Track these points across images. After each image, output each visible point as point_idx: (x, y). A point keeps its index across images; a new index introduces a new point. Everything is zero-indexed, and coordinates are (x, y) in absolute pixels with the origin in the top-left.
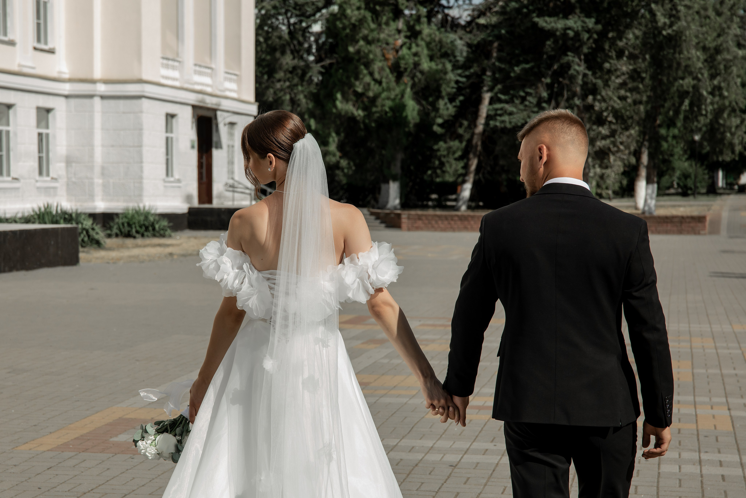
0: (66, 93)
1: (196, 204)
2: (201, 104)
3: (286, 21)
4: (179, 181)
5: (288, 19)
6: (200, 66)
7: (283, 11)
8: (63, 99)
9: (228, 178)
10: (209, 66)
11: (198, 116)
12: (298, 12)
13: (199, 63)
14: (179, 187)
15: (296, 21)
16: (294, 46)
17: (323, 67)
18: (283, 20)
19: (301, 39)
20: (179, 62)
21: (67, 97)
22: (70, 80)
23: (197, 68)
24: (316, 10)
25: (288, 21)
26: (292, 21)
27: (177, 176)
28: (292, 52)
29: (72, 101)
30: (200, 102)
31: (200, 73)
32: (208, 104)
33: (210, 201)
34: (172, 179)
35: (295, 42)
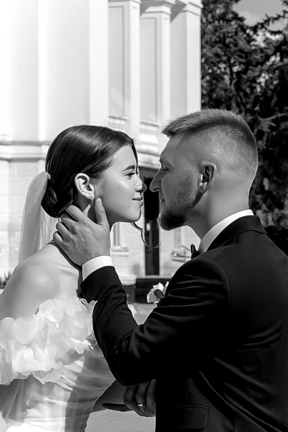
0: (9, 156)
1: (143, 275)
2: (148, 166)
3: (228, 71)
4: (126, 250)
5: (231, 66)
6: (146, 124)
7: (224, 58)
8: (6, 163)
9: (175, 247)
10: (155, 124)
11: (144, 178)
12: (244, 60)
13: (145, 121)
14: (127, 256)
15: (240, 69)
16: (241, 99)
17: (273, 121)
18: (225, 69)
19: (248, 90)
20: (125, 120)
21: (9, 160)
22: (14, 143)
23: (144, 127)
24: (264, 57)
25: (231, 70)
26: (236, 69)
27: (124, 245)
28: (238, 105)
29: (15, 165)
30: (147, 163)
31: (146, 132)
32: (154, 165)
33: (157, 272)
34: (118, 248)
35: (241, 94)
